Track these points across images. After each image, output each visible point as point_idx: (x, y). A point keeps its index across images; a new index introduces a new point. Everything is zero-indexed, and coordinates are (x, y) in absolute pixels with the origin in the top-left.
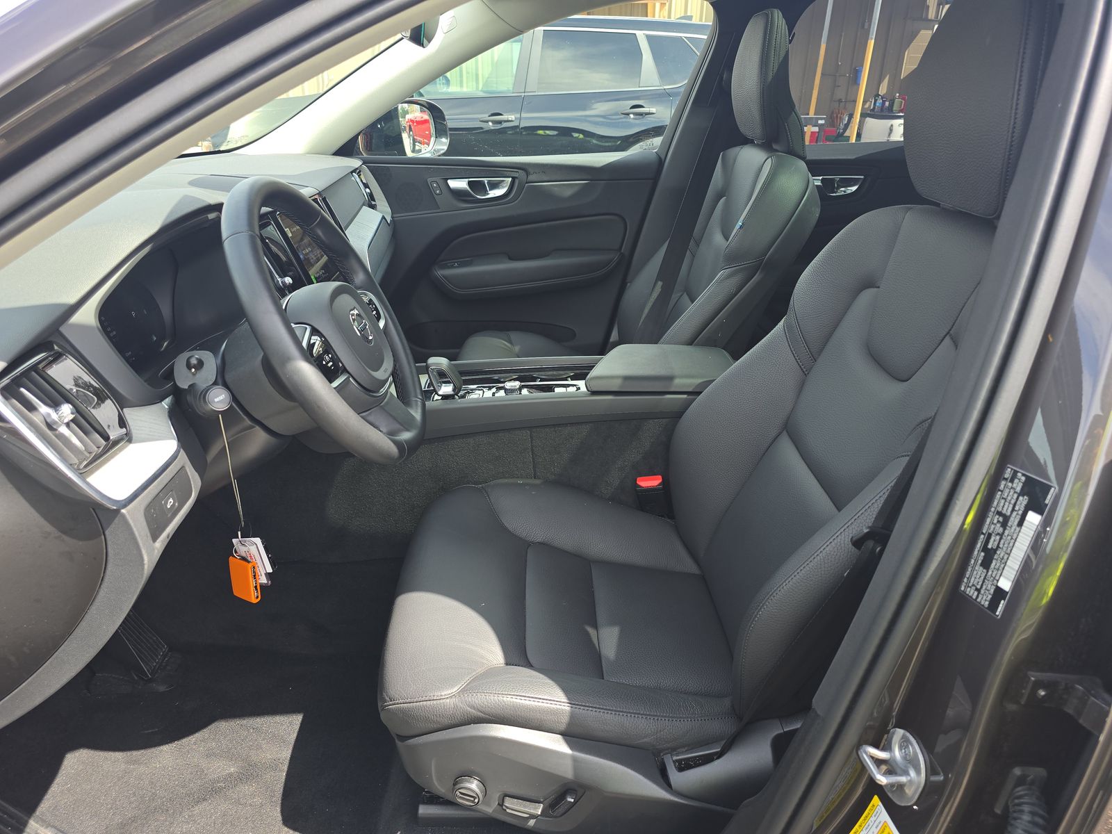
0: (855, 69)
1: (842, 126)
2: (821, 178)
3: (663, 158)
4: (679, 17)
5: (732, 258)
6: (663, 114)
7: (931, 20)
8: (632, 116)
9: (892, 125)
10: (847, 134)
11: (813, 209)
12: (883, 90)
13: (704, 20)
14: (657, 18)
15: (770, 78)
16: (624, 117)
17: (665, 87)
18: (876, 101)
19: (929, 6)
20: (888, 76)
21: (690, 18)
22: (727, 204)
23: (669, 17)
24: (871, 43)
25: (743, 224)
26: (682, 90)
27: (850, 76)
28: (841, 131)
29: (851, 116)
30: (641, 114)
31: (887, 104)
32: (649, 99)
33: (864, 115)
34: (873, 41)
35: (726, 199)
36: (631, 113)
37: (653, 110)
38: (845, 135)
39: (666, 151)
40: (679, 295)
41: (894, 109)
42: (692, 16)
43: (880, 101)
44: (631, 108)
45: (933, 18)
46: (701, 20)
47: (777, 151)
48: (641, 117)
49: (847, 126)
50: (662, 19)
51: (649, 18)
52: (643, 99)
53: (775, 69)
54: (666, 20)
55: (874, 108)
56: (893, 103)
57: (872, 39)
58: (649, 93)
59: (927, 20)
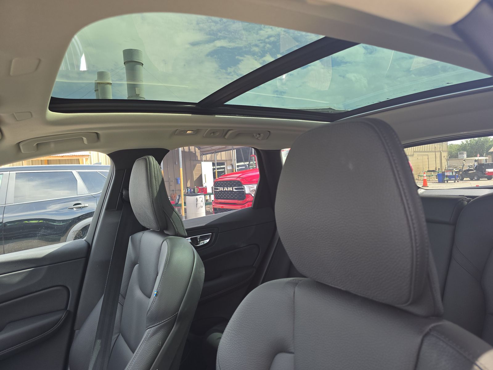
0: (176, 179)
1: (177, 200)
2: (190, 238)
3: (90, 243)
4: (95, 163)
5: (153, 319)
6: (92, 206)
7: (199, 161)
8: (75, 209)
9: (197, 198)
10: (180, 203)
11: (201, 269)
12: (189, 185)
13: (108, 164)
14: (85, 164)
15: (155, 194)
16: (71, 210)
17: (92, 194)
18: (187, 189)
19: (197, 156)
20: (189, 181)
21: (100, 164)
22: (140, 269)
23: (91, 163)
24: (181, 169)
25: (157, 292)
26: (100, 195)
27: (175, 181)
28: (177, 202)
29: (179, 196)
30: (80, 208)
31: (192, 190)
32: (85, 200)
33: (185, 195)
34: (182, 168)
35: (139, 266)
36: (74, 208)
37: (87, 205)
38: (179, 203)
39: (92, 238)
40: (116, 336)
41: (195, 192)
42: (101, 163)
43: (189, 190)
44: (73, 206)
45: (200, 160)
46: (106, 164)
47: (168, 235)
48: (80, 209)
49: (179, 200)
50: (87, 165)
51: (81, 165)
52: (80, 200)
53: (158, 189)
54: (89, 165)
55: (188, 192)
56: (194, 190)
57: (181, 168)
58: (84, 197)
59: (198, 160)
